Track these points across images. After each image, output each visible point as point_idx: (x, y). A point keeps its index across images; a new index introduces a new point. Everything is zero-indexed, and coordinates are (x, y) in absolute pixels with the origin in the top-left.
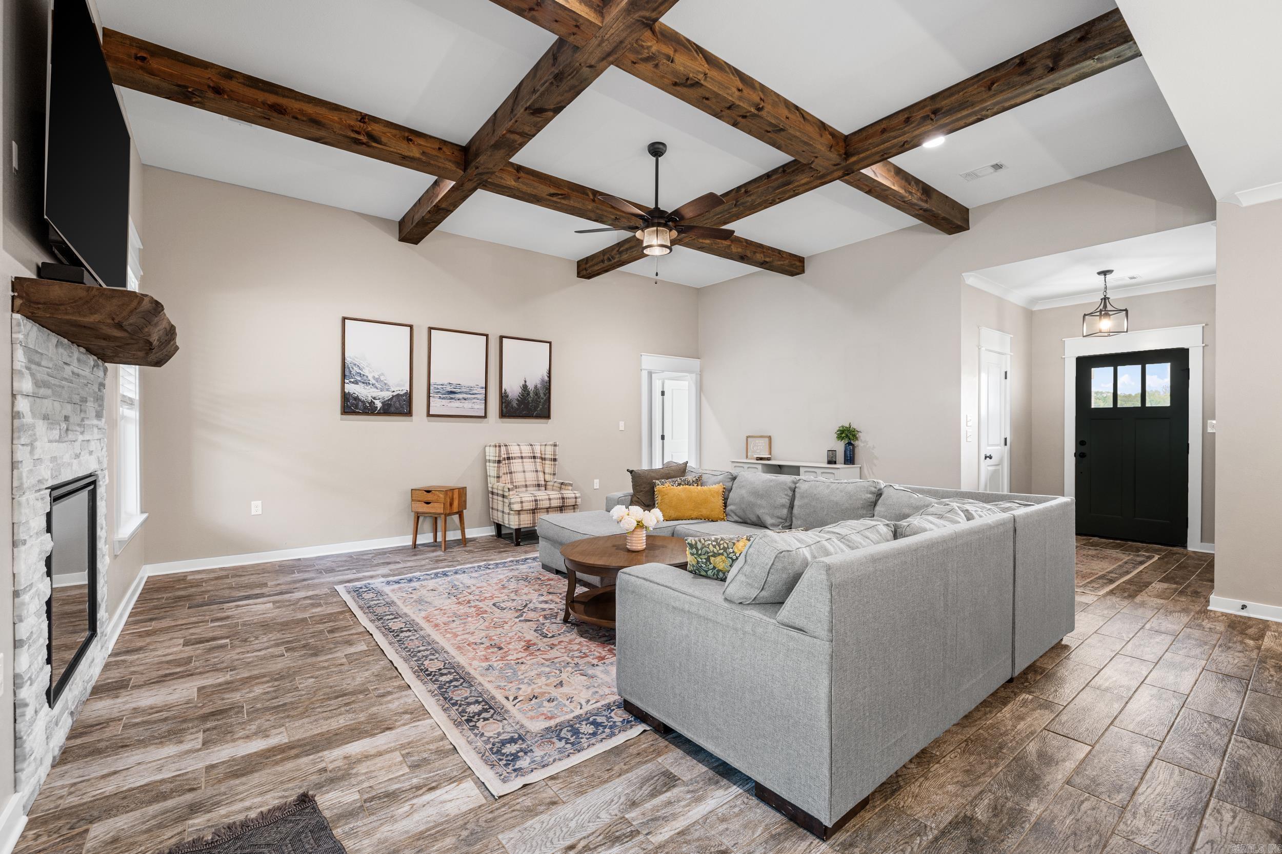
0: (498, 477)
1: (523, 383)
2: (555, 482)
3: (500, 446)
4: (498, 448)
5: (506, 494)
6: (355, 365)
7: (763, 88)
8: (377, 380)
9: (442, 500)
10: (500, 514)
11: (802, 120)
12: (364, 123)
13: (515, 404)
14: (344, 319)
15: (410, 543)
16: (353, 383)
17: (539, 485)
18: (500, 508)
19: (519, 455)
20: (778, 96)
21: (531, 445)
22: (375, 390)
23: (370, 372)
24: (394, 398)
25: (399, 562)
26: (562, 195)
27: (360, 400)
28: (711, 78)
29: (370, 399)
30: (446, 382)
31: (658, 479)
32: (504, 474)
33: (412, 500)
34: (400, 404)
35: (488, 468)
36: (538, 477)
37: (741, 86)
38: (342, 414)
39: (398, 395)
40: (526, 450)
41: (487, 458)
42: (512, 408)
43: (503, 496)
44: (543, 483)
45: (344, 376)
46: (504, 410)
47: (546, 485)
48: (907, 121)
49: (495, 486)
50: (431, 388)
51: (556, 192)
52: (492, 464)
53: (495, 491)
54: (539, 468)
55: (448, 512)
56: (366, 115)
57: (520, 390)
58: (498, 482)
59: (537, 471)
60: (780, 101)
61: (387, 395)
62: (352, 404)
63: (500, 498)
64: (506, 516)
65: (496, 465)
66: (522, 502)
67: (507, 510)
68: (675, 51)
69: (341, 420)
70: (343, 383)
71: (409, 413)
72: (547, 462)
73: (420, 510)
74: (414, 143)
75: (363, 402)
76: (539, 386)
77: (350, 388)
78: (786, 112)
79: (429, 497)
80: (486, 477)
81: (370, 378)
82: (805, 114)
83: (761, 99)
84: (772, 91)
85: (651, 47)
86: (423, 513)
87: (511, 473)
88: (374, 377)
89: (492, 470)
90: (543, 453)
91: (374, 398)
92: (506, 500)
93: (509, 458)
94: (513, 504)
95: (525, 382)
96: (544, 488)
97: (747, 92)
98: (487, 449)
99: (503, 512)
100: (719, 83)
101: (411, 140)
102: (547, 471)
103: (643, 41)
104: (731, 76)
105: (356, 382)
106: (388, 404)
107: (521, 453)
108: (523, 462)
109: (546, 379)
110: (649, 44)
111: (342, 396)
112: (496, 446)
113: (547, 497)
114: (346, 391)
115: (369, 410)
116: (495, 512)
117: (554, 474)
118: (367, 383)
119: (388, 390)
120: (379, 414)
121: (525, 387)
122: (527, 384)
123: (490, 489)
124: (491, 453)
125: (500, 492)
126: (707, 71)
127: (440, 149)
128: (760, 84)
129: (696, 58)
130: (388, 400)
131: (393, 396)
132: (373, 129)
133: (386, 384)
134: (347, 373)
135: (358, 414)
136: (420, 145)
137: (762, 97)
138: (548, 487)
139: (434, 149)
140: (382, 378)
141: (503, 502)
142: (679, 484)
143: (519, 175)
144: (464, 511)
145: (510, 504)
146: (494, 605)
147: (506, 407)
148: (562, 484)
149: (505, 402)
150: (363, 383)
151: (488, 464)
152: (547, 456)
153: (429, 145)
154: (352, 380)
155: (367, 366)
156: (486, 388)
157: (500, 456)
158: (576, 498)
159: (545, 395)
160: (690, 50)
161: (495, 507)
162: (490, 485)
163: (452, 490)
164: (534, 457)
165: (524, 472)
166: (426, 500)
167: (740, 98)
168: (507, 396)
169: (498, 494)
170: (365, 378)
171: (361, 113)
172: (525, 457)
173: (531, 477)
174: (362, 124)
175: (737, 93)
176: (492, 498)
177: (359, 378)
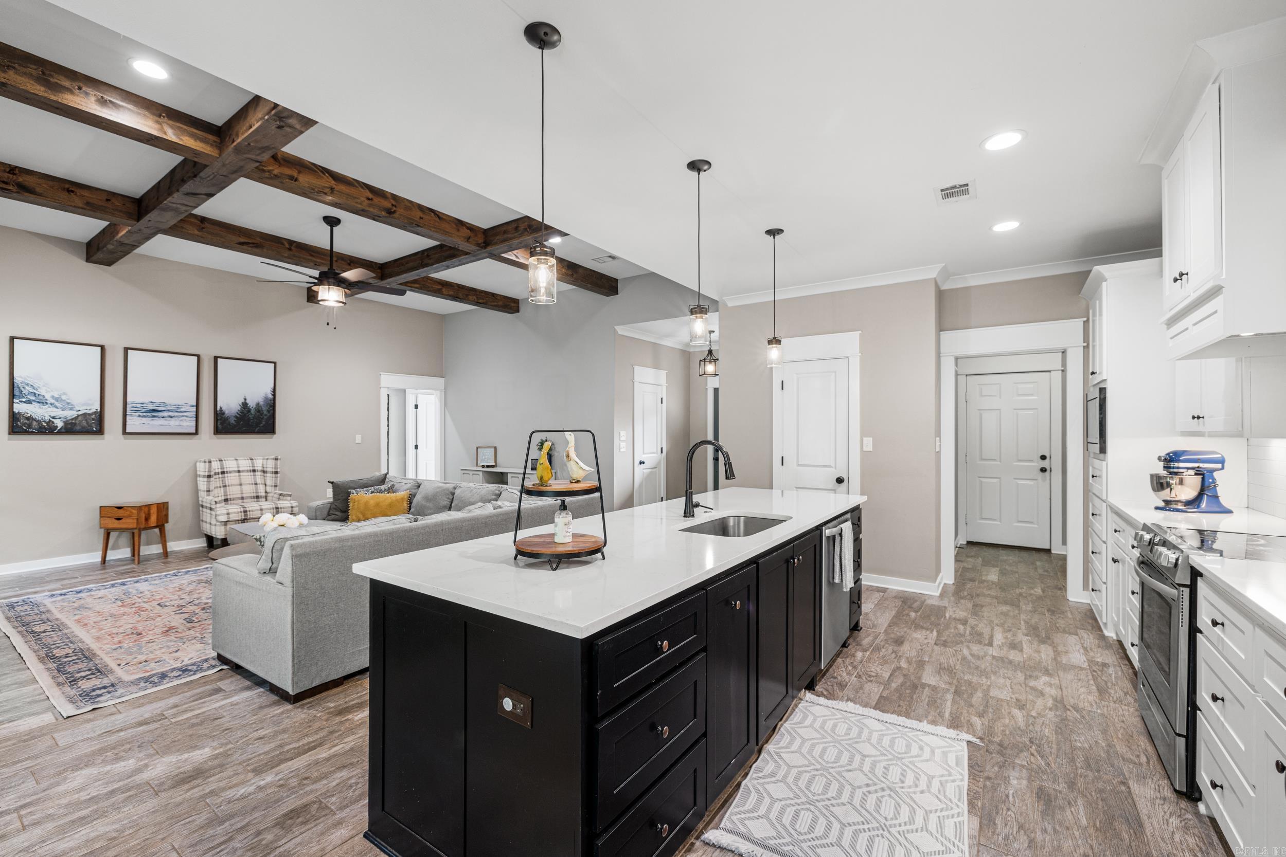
0: (208, 491)
1: (243, 401)
2: (275, 493)
3: (210, 462)
4: (207, 464)
5: (213, 507)
6: (27, 384)
7: (394, 197)
8: (57, 400)
9: (136, 516)
10: (208, 525)
11: (437, 219)
12: (14, 174)
13: (232, 421)
14: (12, 339)
15: (99, 559)
16: (24, 402)
17: (258, 497)
18: (208, 520)
19: (236, 469)
20: (411, 202)
21: (252, 459)
22: (55, 409)
23: (47, 392)
24: (80, 418)
25: (77, 578)
26: (253, 243)
27: (35, 420)
28: (337, 191)
29: (47, 418)
30: (147, 401)
31: (354, 489)
32: (215, 488)
33: (101, 517)
34: (87, 423)
35: (198, 482)
36: (257, 489)
37: (371, 196)
38: (10, 434)
39: (85, 414)
40: (245, 464)
41: (198, 473)
42: (229, 424)
43: (211, 509)
44: (263, 494)
45: (12, 396)
46: (220, 426)
47: (266, 497)
48: (516, 229)
49: (204, 500)
50: (128, 406)
51: (247, 241)
52: (201, 479)
53: (204, 504)
54: (258, 481)
55: (143, 526)
56: (16, 167)
57: (239, 408)
58: (208, 495)
59: (256, 484)
60: (413, 206)
61: (70, 414)
62: (24, 424)
63: (209, 511)
64: (213, 527)
65: (206, 479)
66: (228, 514)
67: (214, 522)
68: (299, 172)
69: (9, 440)
70: (11, 404)
71: (100, 431)
72: (268, 475)
73: (111, 526)
74: (76, 194)
75: (38, 422)
76: (262, 403)
77: (19, 407)
78: (420, 214)
79: (120, 513)
80: (196, 491)
81: (48, 396)
82: (440, 215)
83: (393, 205)
84: (405, 199)
85: (273, 170)
86: (115, 529)
87: (225, 486)
88: (53, 397)
89: (202, 484)
90: (265, 466)
91: (54, 418)
92: (213, 513)
93: (223, 473)
94: (219, 516)
95: (245, 399)
96: (264, 499)
97: (377, 200)
98: (198, 464)
99: (210, 524)
100: (348, 195)
101: (72, 191)
102: (267, 483)
103: (265, 167)
104: (361, 189)
105: (29, 402)
106: (72, 423)
107: (238, 467)
108: (239, 476)
109: (271, 396)
110: (271, 168)
111: (9, 416)
112: (205, 462)
113: (259, 508)
114: (16, 410)
115: (46, 429)
116: (204, 524)
117: (276, 486)
118: (42, 402)
119: (71, 409)
120: (60, 432)
121: (245, 405)
122: (248, 401)
123: (200, 503)
124: (202, 469)
125: (208, 505)
126: (334, 186)
127: (108, 200)
128: (391, 194)
129: (323, 177)
130: (72, 419)
131: (78, 416)
132: (25, 180)
133: (68, 403)
134: (16, 392)
135: (32, 433)
136: (84, 196)
137: (394, 203)
138: (268, 498)
139: (100, 200)
140: (64, 397)
141: (211, 514)
142: (372, 493)
143: (203, 226)
144: (166, 525)
145: (216, 516)
146: (159, 604)
147: (222, 424)
148: (281, 495)
149: (220, 420)
150: (39, 402)
151: (198, 479)
152: (269, 470)
153: (94, 196)
154: (24, 400)
155: (44, 386)
156: (197, 406)
157: (209, 471)
158: (292, 507)
159: (269, 411)
160: (316, 172)
161: (204, 519)
162: (200, 499)
163: (149, 506)
164: (254, 471)
165: (241, 485)
166: (116, 516)
167: (370, 206)
168: (224, 414)
169: (206, 507)
170: (41, 397)
171: (10, 165)
172: (243, 471)
173: (248, 490)
174: (11, 176)
175: (367, 201)
176: (202, 511)
177: (33, 398)
